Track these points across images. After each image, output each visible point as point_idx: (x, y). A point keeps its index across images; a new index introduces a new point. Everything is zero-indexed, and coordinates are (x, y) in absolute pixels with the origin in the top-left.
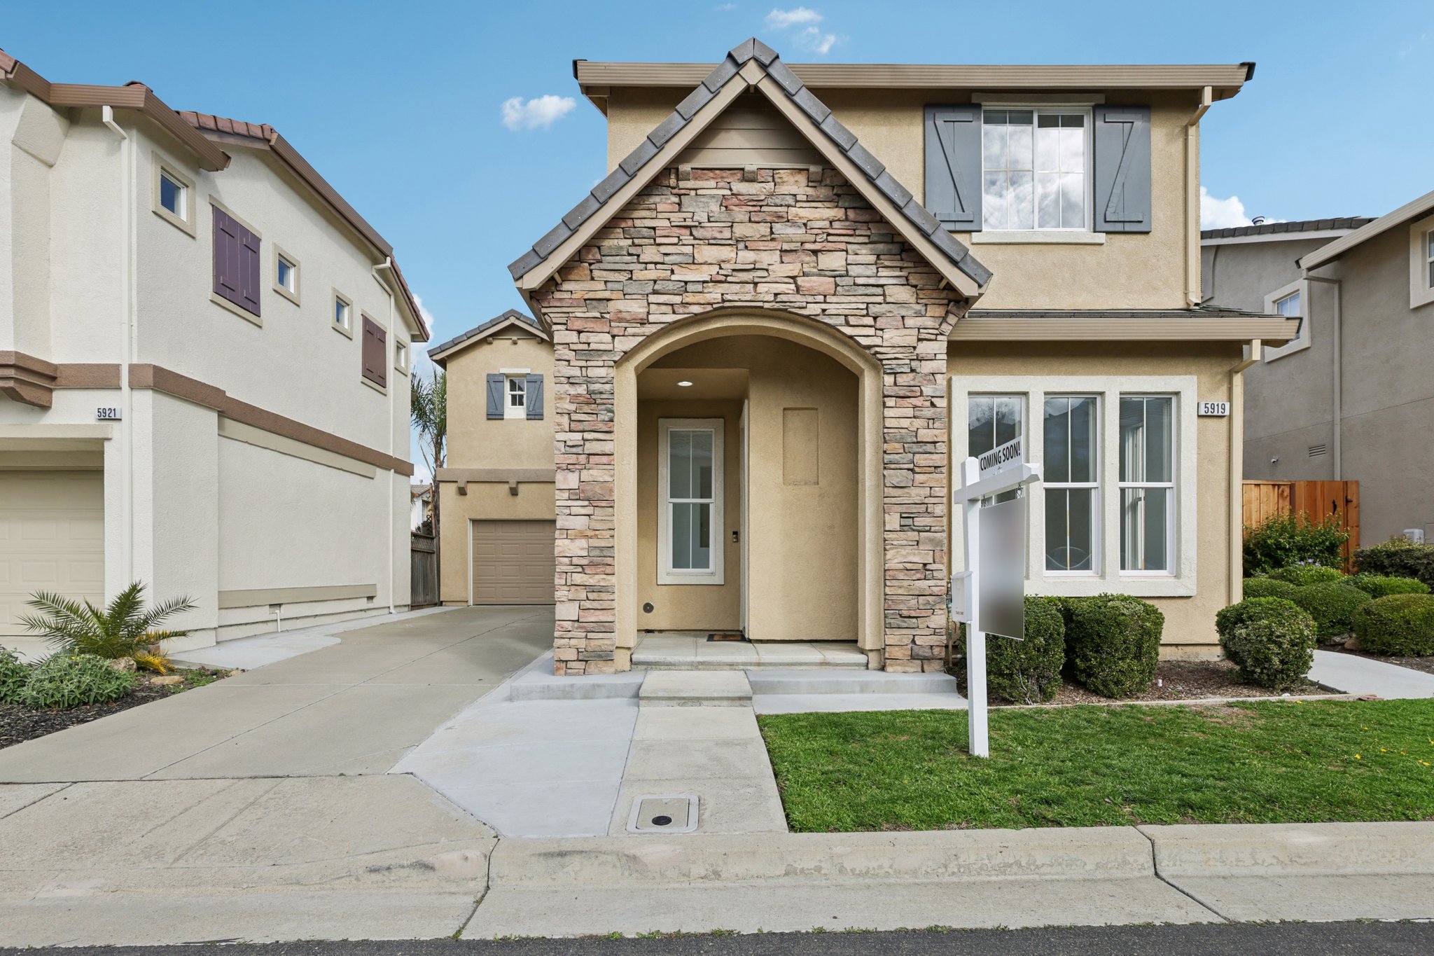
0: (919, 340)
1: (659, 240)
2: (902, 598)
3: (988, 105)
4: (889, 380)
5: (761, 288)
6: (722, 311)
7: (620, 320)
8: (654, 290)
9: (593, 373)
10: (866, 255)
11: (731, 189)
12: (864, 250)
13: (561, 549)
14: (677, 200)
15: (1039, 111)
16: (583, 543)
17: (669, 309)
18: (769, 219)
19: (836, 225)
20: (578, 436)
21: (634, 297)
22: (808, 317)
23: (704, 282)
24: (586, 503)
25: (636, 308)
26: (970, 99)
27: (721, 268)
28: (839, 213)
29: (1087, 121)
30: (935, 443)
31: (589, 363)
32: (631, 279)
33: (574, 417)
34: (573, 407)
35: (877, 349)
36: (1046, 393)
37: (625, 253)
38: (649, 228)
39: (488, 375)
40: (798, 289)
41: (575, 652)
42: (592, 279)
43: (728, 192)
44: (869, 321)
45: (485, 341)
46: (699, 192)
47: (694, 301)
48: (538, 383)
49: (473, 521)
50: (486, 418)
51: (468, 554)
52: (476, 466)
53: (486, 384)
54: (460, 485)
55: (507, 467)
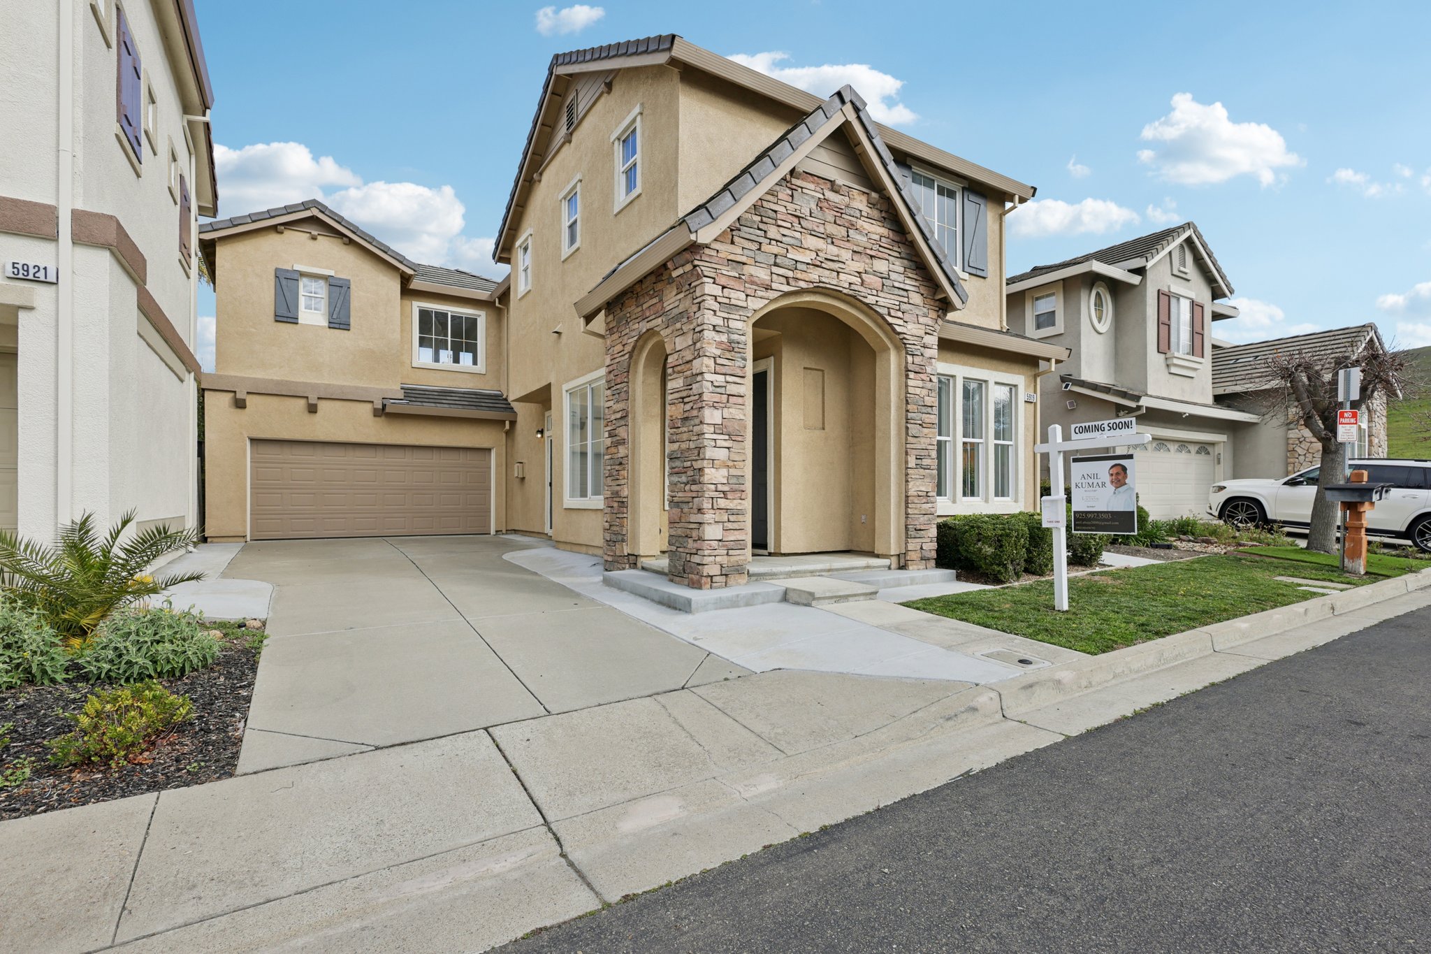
0: (926, 333)
1: (780, 223)
2: (917, 516)
3: (916, 169)
4: (910, 359)
5: (842, 276)
6: (819, 290)
7: (753, 283)
8: (775, 262)
9: (733, 324)
10: (898, 266)
11: (823, 195)
12: (898, 262)
13: (709, 477)
14: (790, 193)
15: (938, 181)
16: (724, 472)
17: (784, 280)
18: (847, 225)
19: (883, 239)
20: (721, 378)
21: (762, 265)
22: (867, 305)
23: (808, 264)
24: (727, 437)
25: (762, 274)
26: (906, 160)
27: (817, 255)
28: (884, 231)
29: (959, 196)
30: (932, 407)
31: (731, 316)
32: (759, 249)
33: (719, 361)
34: (718, 352)
35: (905, 336)
36: (964, 378)
37: (756, 227)
38: (773, 210)
39: (277, 270)
40: (862, 284)
41: (719, 567)
42: (732, 243)
43: (822, 196)
44: (900, 314)
45: (274, 228)
46: (804, 190)
47: (802, 278)
48: (345, 289)
49: (253, 440)
50: (273, 319)
51: (246, 479)
52: (259, 374)
53: (274, 280)
54: (239, 396)
55: (302, 380)
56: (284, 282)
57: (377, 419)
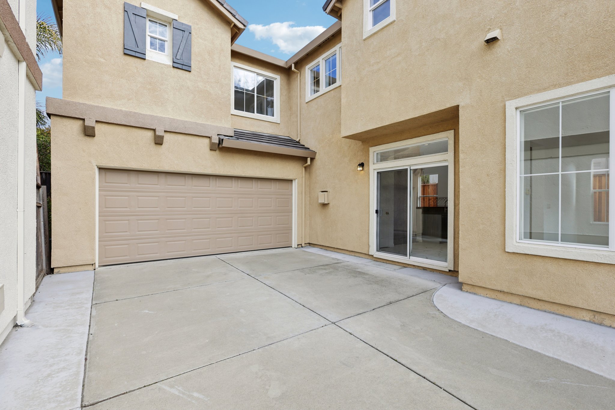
39: (125, 5)
48: (186, 33)
49: (100, 169)
50: (122, 53)
51: (94, 207)
52: (108, 105)
53: (123, 14)
54: (87, 123)
55: (148, 113)
56: (132, 17)
57: (213, 152)
